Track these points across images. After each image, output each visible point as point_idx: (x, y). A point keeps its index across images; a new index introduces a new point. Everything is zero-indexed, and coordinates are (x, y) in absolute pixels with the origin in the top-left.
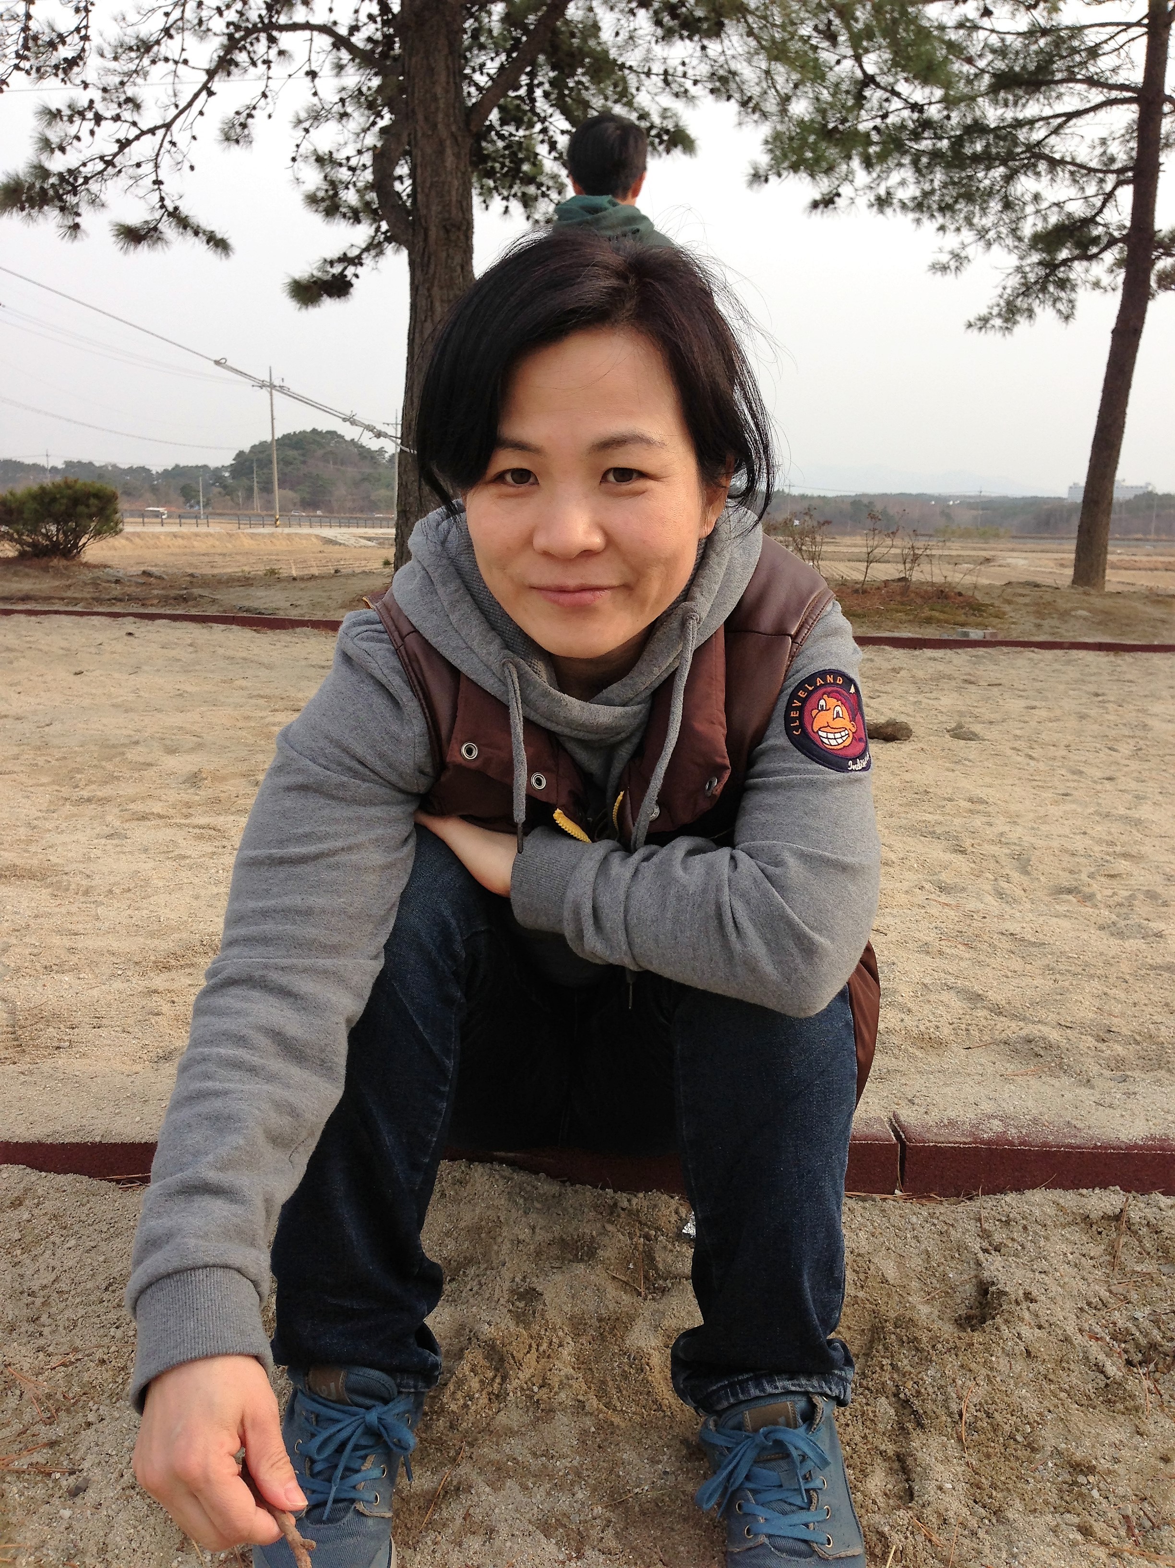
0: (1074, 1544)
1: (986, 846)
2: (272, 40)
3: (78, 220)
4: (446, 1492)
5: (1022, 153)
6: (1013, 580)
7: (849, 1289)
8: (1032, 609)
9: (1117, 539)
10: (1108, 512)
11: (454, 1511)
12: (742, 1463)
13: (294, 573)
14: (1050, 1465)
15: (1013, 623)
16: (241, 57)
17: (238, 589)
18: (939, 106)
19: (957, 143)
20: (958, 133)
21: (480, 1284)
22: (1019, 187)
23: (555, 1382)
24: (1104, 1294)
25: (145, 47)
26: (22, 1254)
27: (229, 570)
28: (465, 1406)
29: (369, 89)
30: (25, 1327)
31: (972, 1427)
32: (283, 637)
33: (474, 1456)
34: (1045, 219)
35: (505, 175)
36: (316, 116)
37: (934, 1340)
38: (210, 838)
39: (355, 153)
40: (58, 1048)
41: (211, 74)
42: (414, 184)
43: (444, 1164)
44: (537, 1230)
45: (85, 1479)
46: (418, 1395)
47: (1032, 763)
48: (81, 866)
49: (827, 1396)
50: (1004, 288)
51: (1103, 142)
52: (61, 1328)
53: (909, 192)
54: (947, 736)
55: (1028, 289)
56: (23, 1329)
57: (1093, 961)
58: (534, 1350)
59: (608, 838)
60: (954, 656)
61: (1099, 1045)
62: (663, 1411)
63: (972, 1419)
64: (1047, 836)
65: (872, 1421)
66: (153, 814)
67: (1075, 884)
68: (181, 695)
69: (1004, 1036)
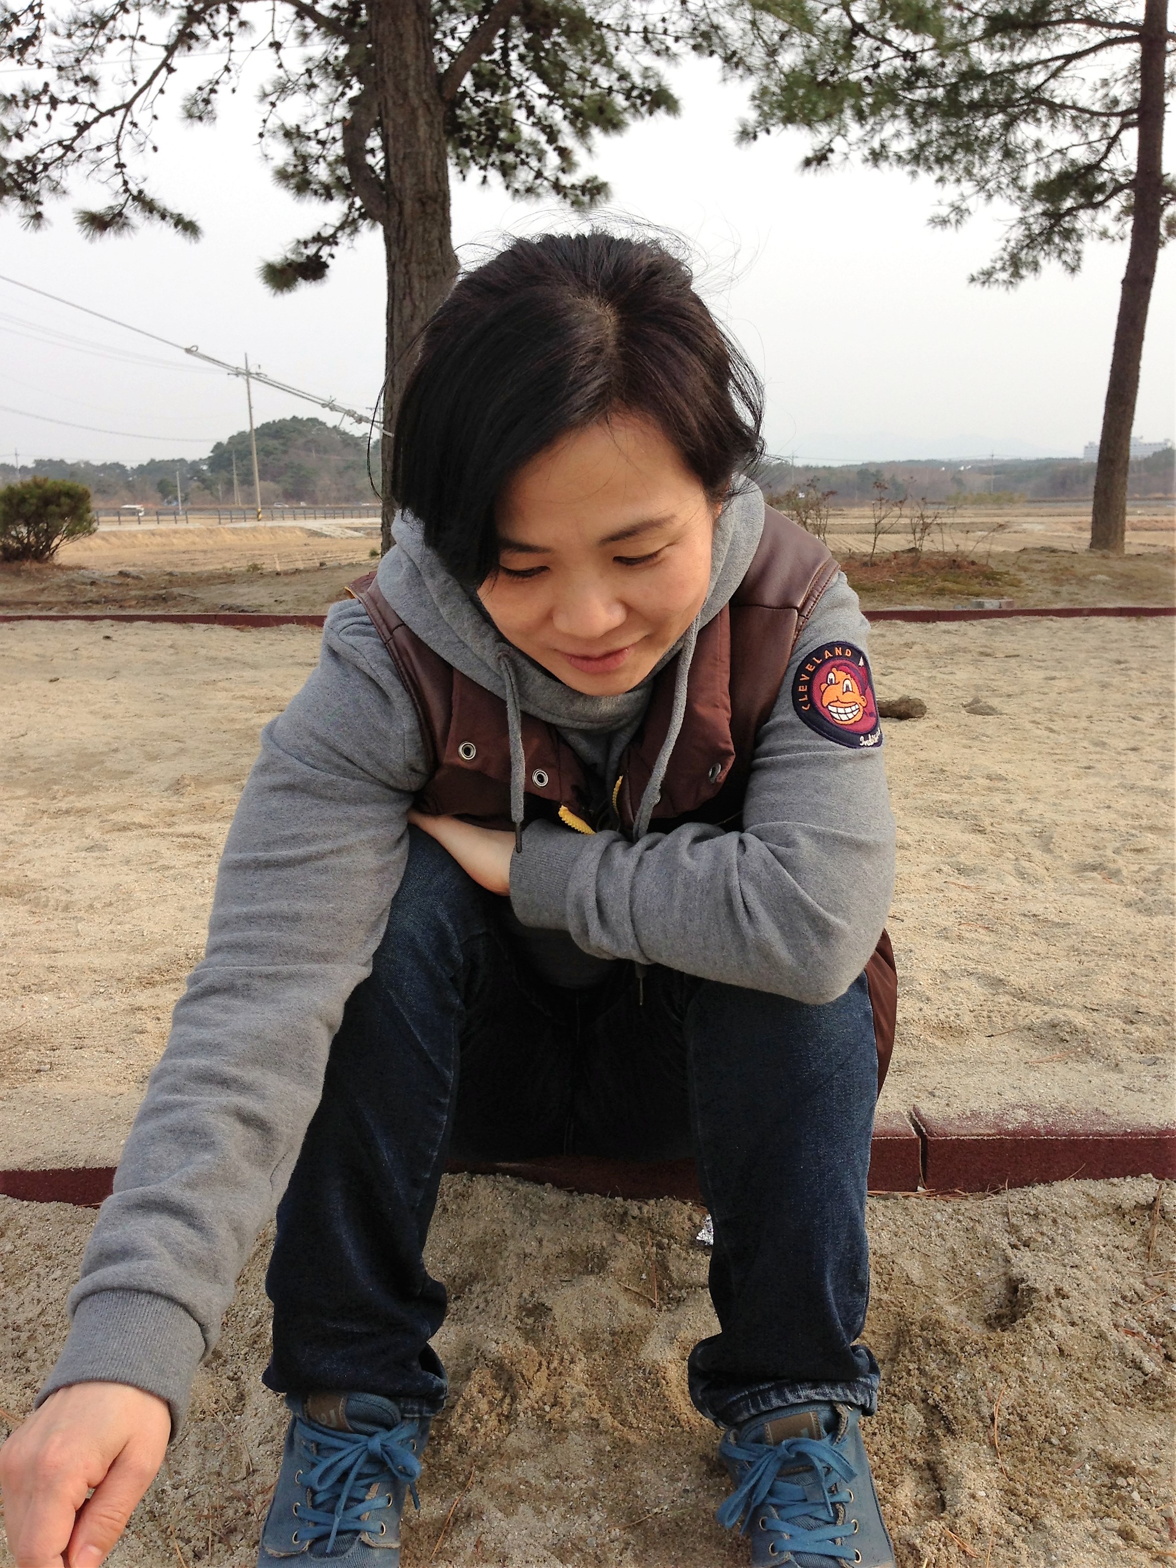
0: (1115, 1549)
1: (1006, 824)
2: (232, 11)
3: (40, 208)
4: (457, 1520)
5: (1022, 98)
6: (1029, 546)
7: (874, 1293)
8: (1047, 576)
9: (1136, 499)
10: (1125, 472)
11: (465, 1538)
12: (764, 1478)
13: (279, 568)
14: (1088, 1467)
15: (1031, 591)
16: (200, 30)
17: (219, 586)
18: (932, 53)
19: (953, 91)
20: (953, 80)
21: (486, 1301)
22: (1019, 134)
23: (567, 1400)
24: (1140, 1287)
25: (100, 22)
26: (6, 1287)
27: (211, 567)
28: (474, 1429)
29: (336, 58)
30: (11, 1363)
31: (1005, 1431)
32: (267, 635)
33: (484, 1481)
34: (1048, 166)
35: (482, 143)
36: (283, 88)
37: (963, 1342)
38: (195, 847)
39: (324, 126)
40: (38, 1071)
41: (170, 50)
42: (386, 157)
43: (446, 1177)
44: (544, 1243)
46: (423, 1420)
47: (1052, 735)
48: (60, 881)
49: (851, 1404)
50: (1008, 241)
51: (1105, 83)
52: (48, 1363)
53: (905, 144)
54: (964, 712)
55: (1032, 241)
56: (9, 1366)
57: (1119, 940)
58: (544, 1368)
59: (611, 828)
60: (969, 628)
61: (1127, 1027)
62: (682, 1427)
63: (1005, 1423)
64: (1069, 812)
65: (900, 1428)
66: (134, 823)
67: (1101, 860)
68: (161, 699)
69: (1028, 1021)
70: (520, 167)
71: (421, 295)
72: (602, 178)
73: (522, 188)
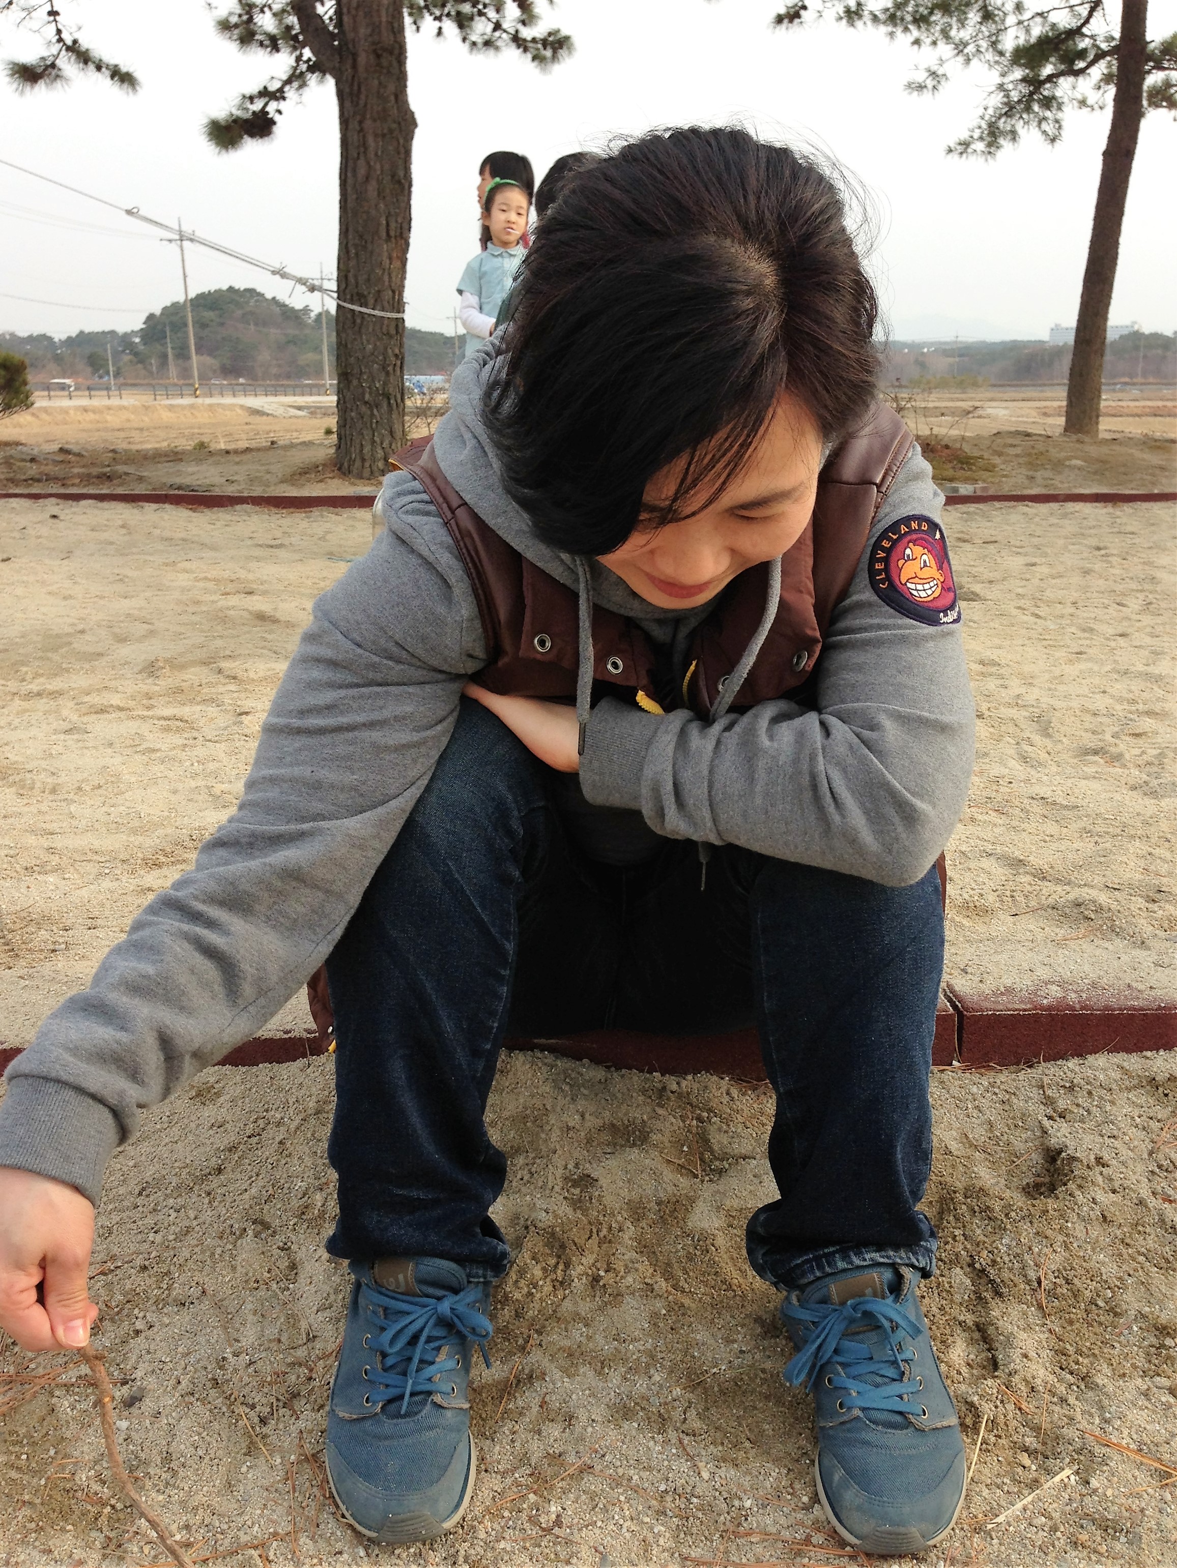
1: (1002, 709)
4: (519, 1381)
6: (1002, 429)
8: (1021, 460)
9: (1109, 384)
10: (1101, 352)
11: (529, 1399)
12: (830, 1337)
13: (225, 446)
14: (1135, 1329)
15: (1005, 476)
17: (166, 464)
21: (532, 1174)
23: (619, 1266)
27: (154, 445)
28: (530, 1294)
31: (1052, 1294)
32: (221, 516)
33: (543, 1344)
34: (1028, 31)
37: (1007, 1209)
38: (178, 730)
40: (54, 951)
42: (338, 6)
44: (587, 1116)
45: (139, 1388)
46: (486, 1284)
47: (1038, 621)
48: (44, 764)
49: (913, 1267)
50: (985, 109)
53: (881, 3)
55: (1012, 108)
57: (1131, 822)
58: (595, 1235)
61: (1150, 906)
62: (734, 1291)
63: (1051, 1286)
64: (1065, 696)
65: (948, 1292)
66: (112, 706)
67: (1101, 744)
68: (121, 580)
69: (1051, 900)
70: (477, 18)
71: (376, 154)
72: (564, 32)
73: (480, 41)
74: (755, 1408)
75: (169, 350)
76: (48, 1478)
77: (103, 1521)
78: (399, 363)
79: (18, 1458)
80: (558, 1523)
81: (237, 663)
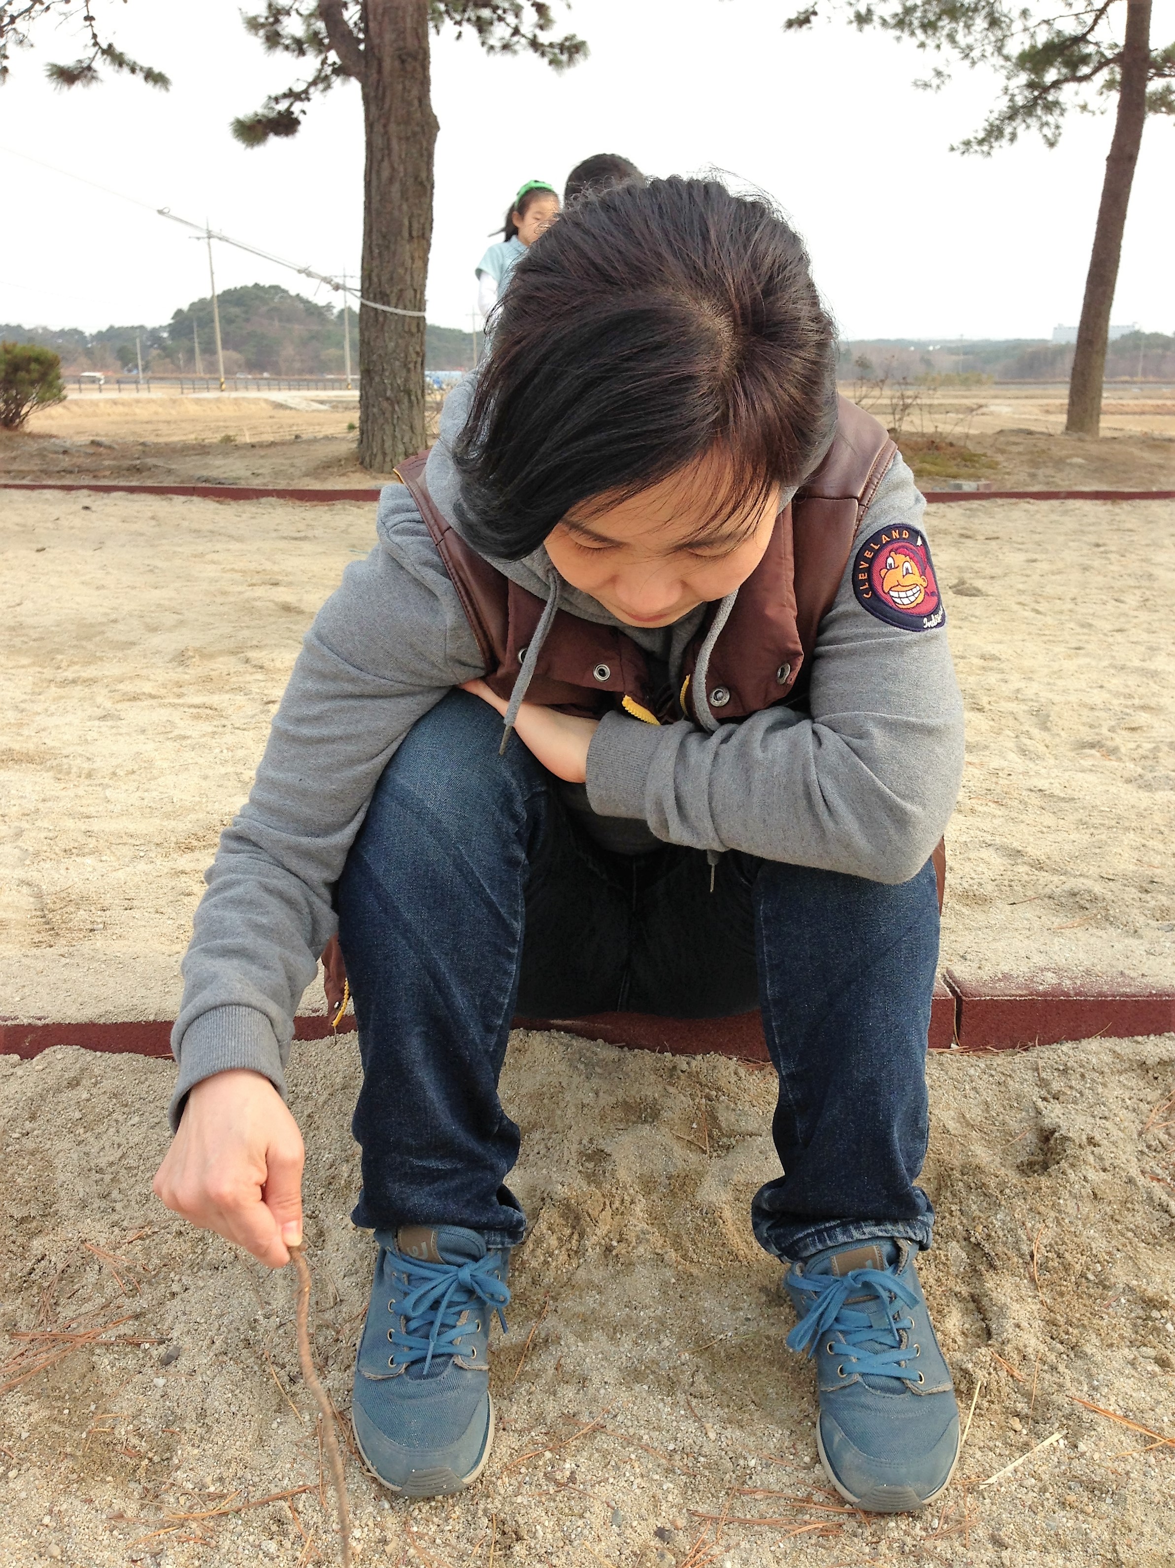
1: (1003, 703)
3: (5, 63)
4: (535, 1345)
6: (1004, 428)
8: (1025, 458)
10: (1102, 352)
11: (545, 1362)
12: (831, 1307)
13: (251, 440)
14: (1123, 1301)
15: (1007, 473)
17: (193, 457)
21: (548, 1149)
23: (632, 1237)
24: (1164, 1137)
26: (85, 1132)
27: (179, 438)
28: (546, 1262)
30: (97, 1203)
31: (1044, 1267)
32: (248, 508)
33: (559, 1310)
34: (1033, 36)
37: (1003, 1186)
38: (208, 718)
40: (92, 930)
42: (363, 11)
44: (601, 1094)
45: (175, 1347)
46: (504, 1251)
47: (1039, 616)
48: (80, 749)
50: (992, 112)
52: (133, 1203)
53: (891, 8)
54: (950, 593)
55: (1015, 112)
56: (95, 1206)
57: (1126, 814)
58: (608, 1207)
60: (948, 510)
61: (1143, 896)
62: (740, 1261)
63: (1044, 1260)
64: (1064, 691)
65: (945, 1264)
66: (144, 694)
67: (1098, 738)
68: (151, 571)
69: (1047, 891)
70: (496, 23)
71: (400, 157)
72: (580, 38)
73: (498, 45)
74: (759, 1373)
75: (196, 345)
76: (90, 1432)
77: (141, 1472)
78: (420, 360)
79: (61, 1412)
80: (572, 1479)
81: (264, 653)
